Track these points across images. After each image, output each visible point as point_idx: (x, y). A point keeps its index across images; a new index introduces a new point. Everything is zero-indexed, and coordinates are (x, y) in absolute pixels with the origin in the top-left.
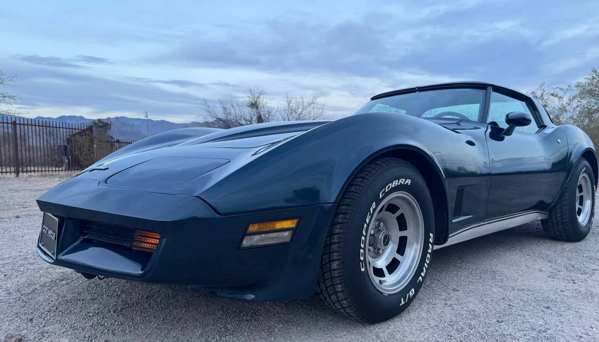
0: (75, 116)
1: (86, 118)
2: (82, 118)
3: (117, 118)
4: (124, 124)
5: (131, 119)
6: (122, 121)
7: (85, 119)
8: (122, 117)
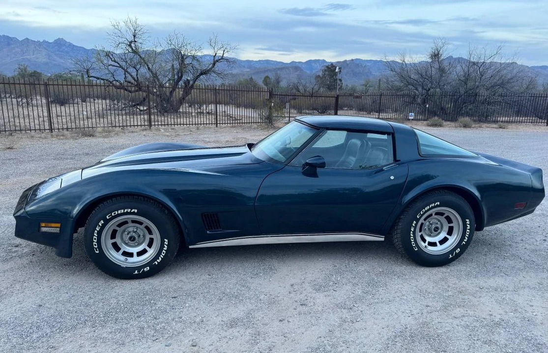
0: (319, 60)
1: (328, 61)
2: (324, 61)
3: (352, 60)
4: (357, 65)
5: (365, 60)
6: (356, 63)
7: (326, 62)
8: (357, 59)
